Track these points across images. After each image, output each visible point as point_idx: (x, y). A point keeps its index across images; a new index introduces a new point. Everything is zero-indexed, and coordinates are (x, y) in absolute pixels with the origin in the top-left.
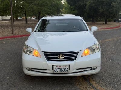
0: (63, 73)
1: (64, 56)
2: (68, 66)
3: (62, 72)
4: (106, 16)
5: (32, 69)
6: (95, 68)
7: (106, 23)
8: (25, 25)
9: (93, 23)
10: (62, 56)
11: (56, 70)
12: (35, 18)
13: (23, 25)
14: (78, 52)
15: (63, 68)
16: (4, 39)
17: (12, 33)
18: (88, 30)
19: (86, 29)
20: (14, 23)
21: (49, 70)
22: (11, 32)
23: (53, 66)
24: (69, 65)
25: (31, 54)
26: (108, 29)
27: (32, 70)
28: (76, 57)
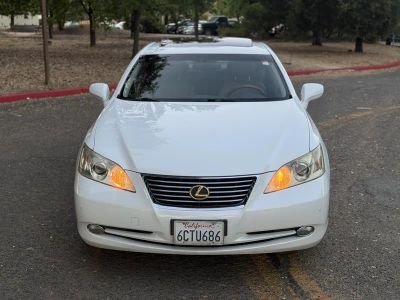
0: (205, 244)
1: (211, 190)
2: (222, 225)
3: (202, 243)
4: (357, 27)
5: (104, 227)
6: (309, 229)
7: (359, 49)
8: (89, 51)
9: (316, 47)
10: (204, 191)
11: (182, 234)
12: (122, 23)
13: (83, 50)
14: (255, 179)
15: (203, 230)
16: (19, 102)
17: (46, 83)
18: (291, 97)
19: (284, 94)
20: (53, 42)
21: (160, 234)
22: (42, 77)
23: (172, 222)
24: (225, 222)
25: (104, 181)
26: (365, 72)
27: (106, 231)
28: (248, 193)
